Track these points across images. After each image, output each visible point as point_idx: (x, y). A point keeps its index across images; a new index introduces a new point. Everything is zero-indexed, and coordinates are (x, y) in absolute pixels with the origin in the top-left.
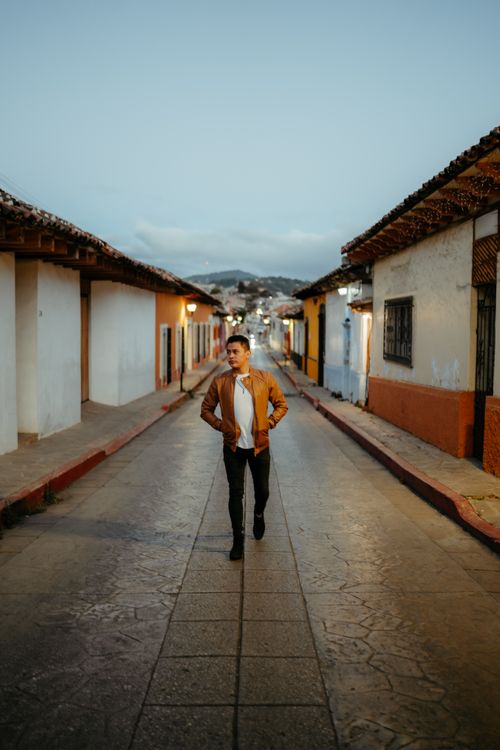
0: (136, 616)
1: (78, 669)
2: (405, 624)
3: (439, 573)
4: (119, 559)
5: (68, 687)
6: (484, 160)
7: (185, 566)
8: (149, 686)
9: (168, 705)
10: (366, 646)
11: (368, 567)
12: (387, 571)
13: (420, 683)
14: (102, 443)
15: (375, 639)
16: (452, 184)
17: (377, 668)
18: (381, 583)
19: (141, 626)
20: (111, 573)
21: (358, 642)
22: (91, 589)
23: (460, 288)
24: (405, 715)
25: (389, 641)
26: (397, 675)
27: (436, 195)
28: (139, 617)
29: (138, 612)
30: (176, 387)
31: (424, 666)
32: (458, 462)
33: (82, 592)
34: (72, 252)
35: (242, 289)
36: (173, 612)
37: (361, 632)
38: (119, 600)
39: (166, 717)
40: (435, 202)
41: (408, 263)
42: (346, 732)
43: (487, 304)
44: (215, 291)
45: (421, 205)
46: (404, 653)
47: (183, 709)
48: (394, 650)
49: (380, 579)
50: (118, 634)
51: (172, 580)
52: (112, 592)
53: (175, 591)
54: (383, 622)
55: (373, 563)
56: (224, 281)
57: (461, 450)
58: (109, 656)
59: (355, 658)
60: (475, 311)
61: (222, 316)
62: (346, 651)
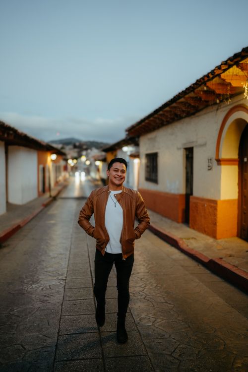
0: (50, 288)
1: (32, 306)
2: (159, 285)
3: (171, 268)
4: (38, 268)
5: (29, 313)
6: (187, 96)
7: (66, 269)
8: (62, 310)
9: (70, 315)
10: (143, 294)
11: (142, 267)
12: (150, 268)
13: (165, 304)
14: (18, 221)
15: (147, 291)
16: (174, 105)
17: (148, 300)
18: (148, 272)
19: (53, 291)
20: (36, 273)
21: (140, 292)
22: (29, 279)
23: (179, 149)
24: (159, 313)
25: (152, 291)
26: (156, 302)
27: (167, 109)
28: (52, 288)
29: (51, 287)
30: (47, 195)
31: (166, 299)
32: (178, 225)
33: (25, 281)
34: (4, 134)
35: (75, 147)
36: (65, 286)
37: (141, 289)
38: (42, 282)
39: (71, 319)
40: (167, 111)
41: (156, 137)
42: (138, 319)
43: (190, 156)
44: (62, 148)
45: (161, 112)
46: (158, 295)
47: (76, 316)
48: (154, 294)
49: (147, 271)
50: (44, 294)
51: (62, 275)
52: (38, 280)
53: (64, 278)
54: (149, 285)
55: (144, 265)
56: (66, 143)
57: (180, 220)
58: (43, 301)
59: (139, 297)
60: (185, 159)
61: (66, 160)
62: (136, 295)
